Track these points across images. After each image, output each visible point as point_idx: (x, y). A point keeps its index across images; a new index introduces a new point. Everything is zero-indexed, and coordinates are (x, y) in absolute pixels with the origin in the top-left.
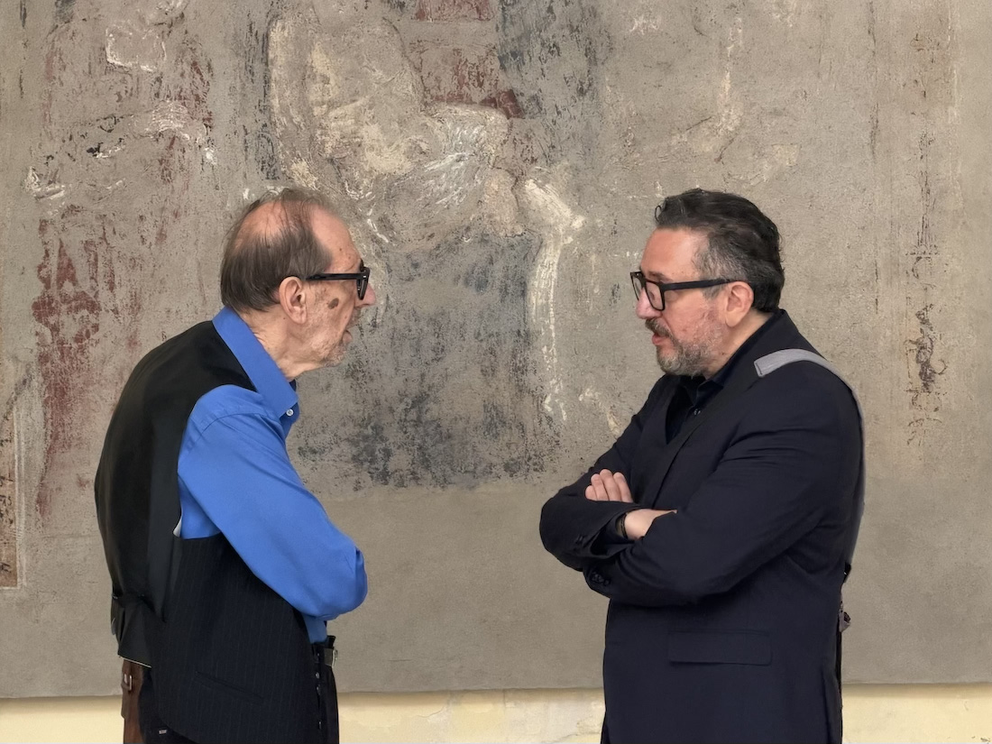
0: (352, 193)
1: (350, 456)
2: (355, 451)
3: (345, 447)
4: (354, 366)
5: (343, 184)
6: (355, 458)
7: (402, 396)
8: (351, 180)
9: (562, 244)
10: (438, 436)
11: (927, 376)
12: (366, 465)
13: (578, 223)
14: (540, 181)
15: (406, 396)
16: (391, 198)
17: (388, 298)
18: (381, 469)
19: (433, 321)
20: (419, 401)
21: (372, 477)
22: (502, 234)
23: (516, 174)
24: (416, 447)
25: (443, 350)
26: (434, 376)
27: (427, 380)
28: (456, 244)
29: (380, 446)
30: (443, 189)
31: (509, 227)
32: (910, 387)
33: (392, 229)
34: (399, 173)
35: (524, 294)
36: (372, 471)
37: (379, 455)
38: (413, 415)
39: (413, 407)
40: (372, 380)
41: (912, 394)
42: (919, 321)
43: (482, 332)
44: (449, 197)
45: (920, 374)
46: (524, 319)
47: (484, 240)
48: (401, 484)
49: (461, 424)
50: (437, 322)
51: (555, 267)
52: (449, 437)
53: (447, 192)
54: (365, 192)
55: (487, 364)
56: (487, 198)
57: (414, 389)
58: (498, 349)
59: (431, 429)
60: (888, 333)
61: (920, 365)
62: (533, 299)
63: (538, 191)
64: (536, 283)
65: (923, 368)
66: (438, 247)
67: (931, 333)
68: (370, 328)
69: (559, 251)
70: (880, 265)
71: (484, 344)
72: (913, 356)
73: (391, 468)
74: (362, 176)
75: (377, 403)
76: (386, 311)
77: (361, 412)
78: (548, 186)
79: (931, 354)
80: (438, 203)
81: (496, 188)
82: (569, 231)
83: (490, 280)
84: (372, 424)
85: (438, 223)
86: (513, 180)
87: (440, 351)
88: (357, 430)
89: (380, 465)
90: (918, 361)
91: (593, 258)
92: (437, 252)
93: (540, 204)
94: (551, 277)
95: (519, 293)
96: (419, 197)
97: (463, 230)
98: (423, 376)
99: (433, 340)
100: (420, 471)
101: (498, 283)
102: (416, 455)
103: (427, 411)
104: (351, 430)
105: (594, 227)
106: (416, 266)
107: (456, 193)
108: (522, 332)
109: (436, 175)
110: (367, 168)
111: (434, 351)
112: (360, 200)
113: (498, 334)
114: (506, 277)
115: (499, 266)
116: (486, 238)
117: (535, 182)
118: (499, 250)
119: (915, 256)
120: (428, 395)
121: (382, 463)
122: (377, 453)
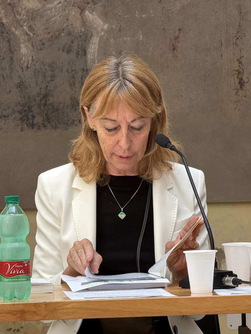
0: (18, 17)
1: (19, 118)
2: (21, 116)
3: (17, 114)
4: (20, 83)
5: (15, 13)
6: (21, 119)
7: (39, 94)
8: (17, 12)
9: (100, 35)
10: (53, 110)
11: (242, 84)
12: (25, 121)
13: (106, 27)
14: (91, 11)
15: (41, 94)
16: (33, 18)
17: (33, 57)
18: (31, 123)
19: (50, 65)
20: (46, 96)
21: (28, 126)
22: (76, 31)
23: (81, 8)
24: (44, 114)
25: (54, 77)
26: (51, 87)
27: (48, 88)
28: (59, 35)
29: (30, 114)
30: (53, 14)
31: (79, 29)
32: (235, 88)
33: (34, 30)
34: (36, 9)
35: (85, 54)
36: (28, 123)
37: (30, 117)
38: (43, 102)
39: (43, 98)
40: (27, 88)
41: (236, 91)
42: (238, 63)
43: (69, 69)
44: (56, 17)
45: (239, 83)
46: (86, 64)
47: (69, 34)
48: (39, 128)
49: (62, 105)
50: (52, 66)
51: (97, 44)
52: (57, 110)
53: (55, 16)
54: (23, 16)
55: (71, 82)
56: (70, 18)
57: (43, 92)
58: (76, 76)
59: (50, 107)
60: (226, 67)
61: (239, 80)
62: (89, 56)
63: (90, 15)
64: (90, 51)
65: (240, 80)
66: (52, 37)
67: (243, 67)
68: (26, 68)
69: (99, 38)
70: (223, 41)
71: (70, 74)
72: (236, 76)
73: (35, 122)
74: (22, 10)
75: (29, 97)
76: (32, 62)
77: (23, 101)
78: (94, 13)
79: (243, 75)
80: (51, 20)
81: (74, 14)
82: (102, 30)
83: (72, 49)
84: (27, 106)
85: (52, 28)
86: (80, 11)
87: (53, 77)
88: (22, 108)
89: (31, 121)
90: (238, 78)
91: (112, 40)
92: (52, 39)
93: (91, 19)
94: (96, 48)
95: (84, 54)
96: (44, 17)
97: (61, 30)
98: (47, 87)
99: (50, 73)
100: (46, 124)
101: (75, 51)
102: (45, 117)
103: (49, 100)
104: (19, 108)
105: (112, 28)
106: (43, 44)
107: (58, 16)
108: (85, 69)
109: (50, 9)
110: (24, 7)
111: (51, 77)
112: (21, 19)
113: (75, 70)
114: (78, 48)
115: (75, 44)
116: (70, 33)
117: (89, 11)
118: (76, 38)
119: (236, 38)
120: (49, 94)
121: (32, 120)
122: (29, 117)
